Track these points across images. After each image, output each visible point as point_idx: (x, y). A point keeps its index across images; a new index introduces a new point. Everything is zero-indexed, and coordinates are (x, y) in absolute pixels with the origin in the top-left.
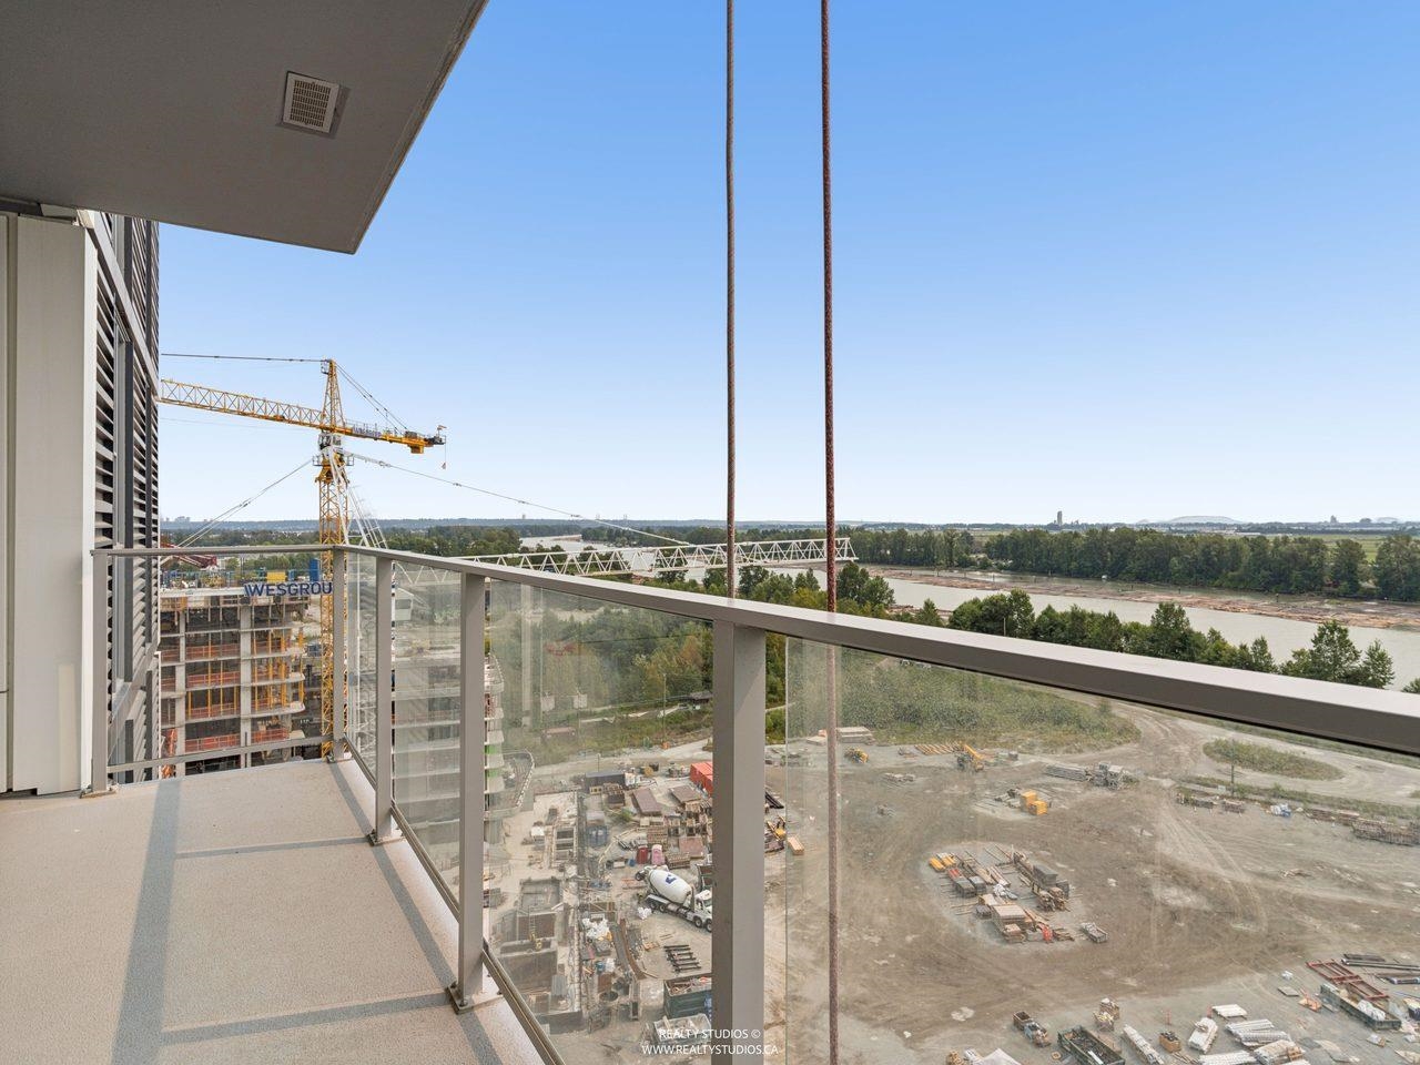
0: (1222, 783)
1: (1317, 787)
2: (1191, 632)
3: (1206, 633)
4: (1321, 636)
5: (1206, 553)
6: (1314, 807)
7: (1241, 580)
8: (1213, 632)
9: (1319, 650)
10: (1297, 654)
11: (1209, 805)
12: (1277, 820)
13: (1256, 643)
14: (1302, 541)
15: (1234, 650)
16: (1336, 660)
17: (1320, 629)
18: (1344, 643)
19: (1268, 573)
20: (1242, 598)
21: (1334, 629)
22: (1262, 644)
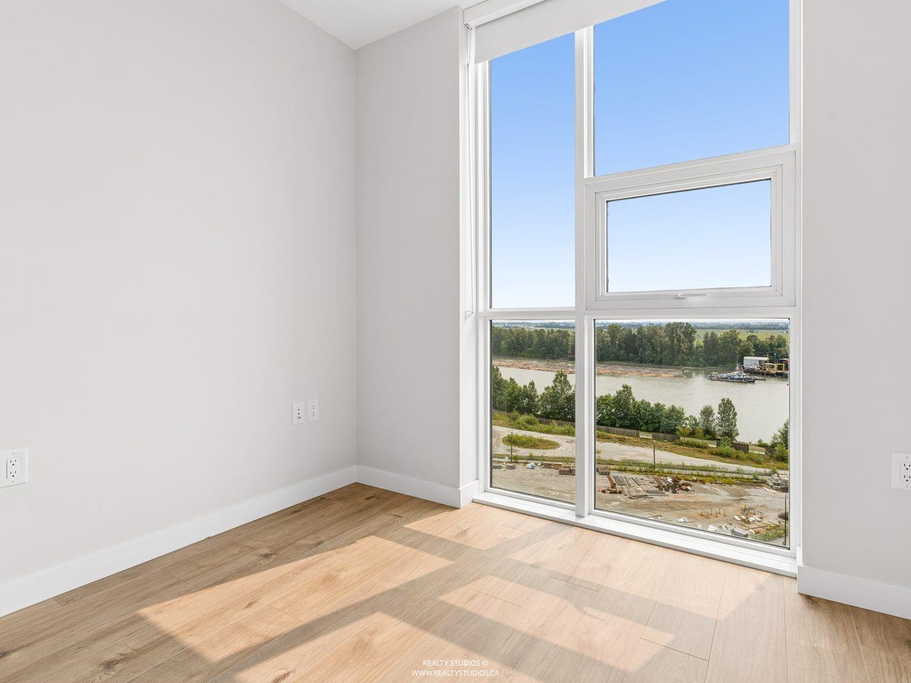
0: (507, 456)
1: (549, 453)
2: (502, 380)
3: (508, 380)
4: (556, 379)
5: (517, 339)
6: (544, 462)
7: (533, 353)
8: (511, 379)
9: (555, 386)
10: (547, 389)
11: (500, 467)
12: (528, 471)
13: (530, 384)
14: (559, 331)
15: (520, 388)
16: (563, 391)
17: (556, 375)
18: (566, 382)
19: (544, 348)
20: (533, 362)
21: (562, 375)
22: (532, 384)
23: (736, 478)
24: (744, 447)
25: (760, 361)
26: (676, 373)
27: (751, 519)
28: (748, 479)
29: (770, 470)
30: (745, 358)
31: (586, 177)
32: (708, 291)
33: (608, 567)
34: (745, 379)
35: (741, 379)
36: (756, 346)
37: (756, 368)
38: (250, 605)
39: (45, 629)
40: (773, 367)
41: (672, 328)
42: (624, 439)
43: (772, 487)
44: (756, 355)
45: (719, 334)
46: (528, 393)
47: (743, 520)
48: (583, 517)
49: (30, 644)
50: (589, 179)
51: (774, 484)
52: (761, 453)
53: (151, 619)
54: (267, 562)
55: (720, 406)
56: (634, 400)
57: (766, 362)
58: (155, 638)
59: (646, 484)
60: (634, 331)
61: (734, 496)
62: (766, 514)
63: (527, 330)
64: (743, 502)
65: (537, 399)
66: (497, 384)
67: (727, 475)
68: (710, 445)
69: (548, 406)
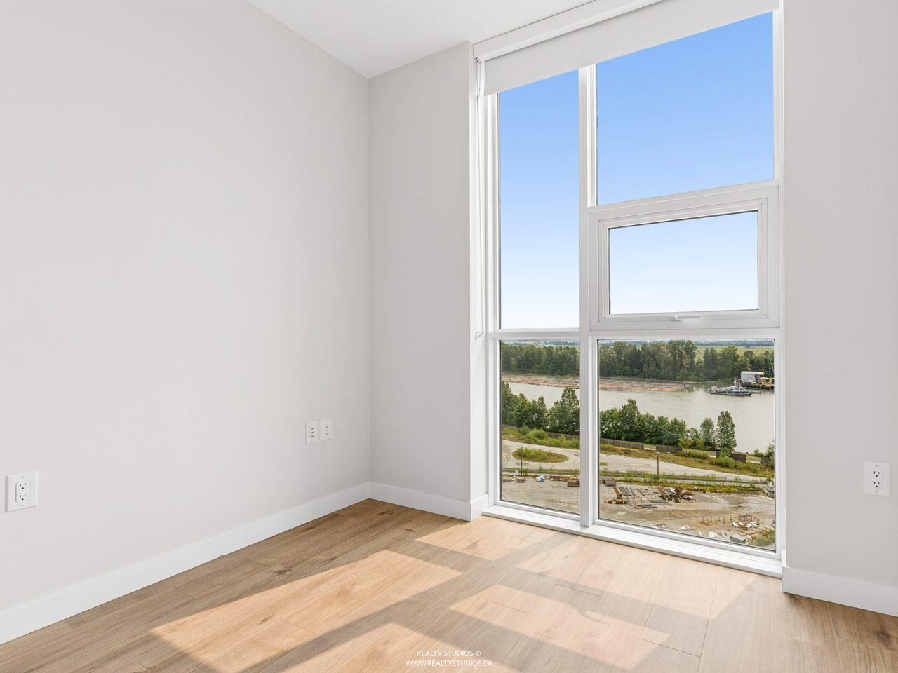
0: (517, 469)
1: (558, 466)
2: (512, 395)
3: (518, 396)
4: (565, 394)
5: (527, 355)
6: (553, 475)
7: (542, 369)
8: (521, 395)
9: (564, 401)
10: (556, 404)
11: (511, 481)
12: (538, 483)
13: (539, 399)
14: (567, 348)
15: (530, 403)
16: (571, 405)
17: (565, 391)
18: (574, 397)
19: (553, 365)
20: (543, 378)
21: (570, 390)
22: (541, 399)
23: (734, 487)
24: (742, 457)
25: (756, 376)
26: (678, 388)
27: (748, 525)
28: (745, 487)
29: (765, 478)
30: (743, 372)
31: (589, 205)
32: (702, 313)
33: (610, 573)
34: (742, 393)
35: (738, 392)
36: (752, 361)
37: (752, 382)
38: (265, 620)
39: (56, 651)
40: (768, 381)
41: (674, 346)
42: (630, 451)
43: (767, 494)
44: (753, 370)
45: (719, 350)
46: (538, 408)
47: (740, 526)
48: (588, 527)
49: (42, 666)
50: (592, 208)
51: (770, 492)
52: (757, 462)
53: (165, 637)
54: (282, 578)
55: (719, 419)
56: (638, 414)
57: (761, 376)
58: (170, 656)
59: (651, 493)
60: (639, 348)
61: (732, 503)
62: (762, 520)
63: (536, 347)
64: (741, 510)
65: (546, 414)
66: (507, 400)
67: (726, 484)
68: (710, 456)
69: (557, 421)
